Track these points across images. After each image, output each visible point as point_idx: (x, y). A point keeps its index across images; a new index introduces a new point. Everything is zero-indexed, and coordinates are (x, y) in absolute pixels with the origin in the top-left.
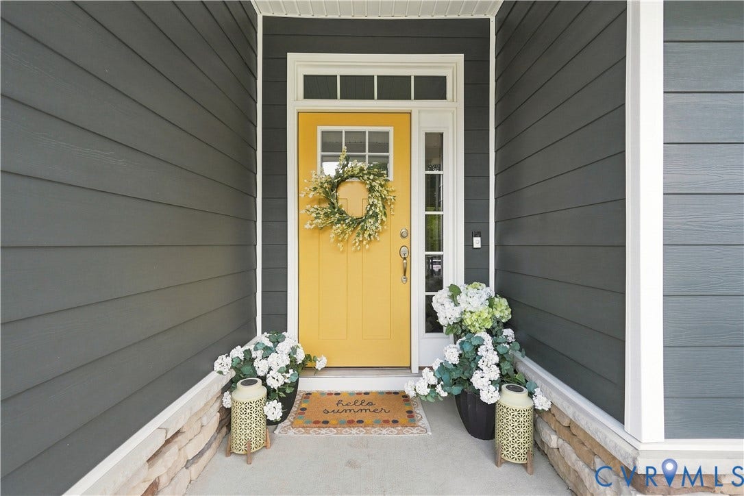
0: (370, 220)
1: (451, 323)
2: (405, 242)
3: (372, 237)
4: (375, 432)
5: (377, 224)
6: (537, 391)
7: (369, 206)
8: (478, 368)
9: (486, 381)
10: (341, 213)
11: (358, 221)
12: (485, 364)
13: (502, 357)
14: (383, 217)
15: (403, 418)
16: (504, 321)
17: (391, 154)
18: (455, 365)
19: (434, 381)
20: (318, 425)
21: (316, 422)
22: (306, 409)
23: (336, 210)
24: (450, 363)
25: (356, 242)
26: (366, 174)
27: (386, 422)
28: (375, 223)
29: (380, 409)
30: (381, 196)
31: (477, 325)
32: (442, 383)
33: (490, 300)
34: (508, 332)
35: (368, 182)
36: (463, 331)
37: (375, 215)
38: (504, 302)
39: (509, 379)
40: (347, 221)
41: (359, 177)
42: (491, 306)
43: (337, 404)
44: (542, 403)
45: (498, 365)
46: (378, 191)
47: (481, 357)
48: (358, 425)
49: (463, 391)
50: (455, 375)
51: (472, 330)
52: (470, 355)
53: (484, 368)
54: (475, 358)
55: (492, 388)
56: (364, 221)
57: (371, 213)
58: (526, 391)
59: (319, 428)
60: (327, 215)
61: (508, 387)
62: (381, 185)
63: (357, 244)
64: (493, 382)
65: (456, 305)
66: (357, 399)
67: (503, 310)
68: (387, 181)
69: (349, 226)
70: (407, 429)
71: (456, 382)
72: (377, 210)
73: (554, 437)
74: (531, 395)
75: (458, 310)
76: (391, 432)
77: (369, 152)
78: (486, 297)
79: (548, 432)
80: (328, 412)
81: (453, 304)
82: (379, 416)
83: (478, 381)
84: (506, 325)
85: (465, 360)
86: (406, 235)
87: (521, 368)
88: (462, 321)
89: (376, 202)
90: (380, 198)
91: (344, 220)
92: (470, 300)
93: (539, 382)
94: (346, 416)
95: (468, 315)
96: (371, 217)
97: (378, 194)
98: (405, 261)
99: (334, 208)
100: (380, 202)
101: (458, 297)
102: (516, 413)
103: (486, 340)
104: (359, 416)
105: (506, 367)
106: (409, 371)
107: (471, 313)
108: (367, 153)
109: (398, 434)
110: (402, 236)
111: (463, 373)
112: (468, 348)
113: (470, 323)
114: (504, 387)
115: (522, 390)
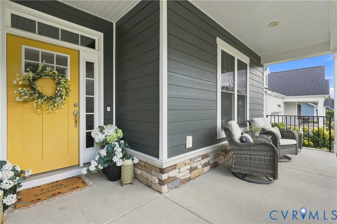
0: (58, 98)
1: (101, 141)
2: (77, 109)
3: (59, 106)
4: (69, 194)
5: (62, 100)
6: (135, 158)
7: (57, 91)
8: (115, 155)
9: (118, 158)
10: (40, 94)
11: (50, 98)
12: (118, 153)
13: (123, 150)
14: (66, 97)
15: (81, 185)
16: (121, 138)
17: (69, 67)
18: (105, 156)
19: (96, 164)
20: (34, 202)
21: (32, 201)
22: (21, 199)
23: (36, 92)
24: (103, 156)
25: (49, 109)
26: (57, 76)
27: (74, 188)
28: (60, 100)
29: (67, 185)
30: (65, 87)
31: (112, 140)
32: (100, 164)
33: (116, 130)
34: (122, 141)
35: (57, 79)
36: (106, 143)
37: (61, 96)
38: (121, 131)
39: (125, 156)
40: (44, 98)
41: (51, 77)
42: (117, 132)
43: (42, 191)
44: (136, 161)
45: (122, 152)
46: (63, 84)
47: (115, 151)
48: (58, 194)
49: (108, 165)
50: (105, 160)
51: (110, 142)
52: (111, 152)
53: (117, 154)
54: (113, 152)
55: (121, 160)
56: (55, 98)
57: (58, 94)
58: (131, 159)
59: (35, 203)
60: (31, 95)
61: (125, 159)
62: (64, 81)
63: (50, 110)
64: (121, 158)
65: (103, 134)
66: (52, 185)
67: (120, 133)
68: (67, 80)
69: (45, 100)
70: (84, 188)
71: (106, 162)
72: (63, 93)
73: (140, 171)
74: (133, 160)
75: (104, 135)
76: (77, 191)
77: (56, 64)
78: (115, 129)
79: (138, 170)
80: (37, 195)
81: (102, 133)
82: (68, 188)
83: (115, 159)
84: (122, 139)
85: (109, 154)
86: (77, 105)
87: (128, 152)
88: (106, 139)
89: (62, 89)
90: (64, 88)
91: (42, 97)
92: (109, 131)
93: (135, 155)
94: (49, 194)
95: (108, 137)
96: (58, 96)
97: (62, 86)
98: (76, 117)
99: (35, 91)
100: (64, 90)
101: (104, 131)
102: (129, 166)
103: (117, 145)
104: (57, 191)
105: (124, 152)
106: (78, 166)
107: (110, 136)
108: (55, 65)
109: (80, 191)
110: (74, 105)
111: (109, 158)
112: (110, 148)
113: (109, 140)
114: (124, 159)
115: (130, 159)
